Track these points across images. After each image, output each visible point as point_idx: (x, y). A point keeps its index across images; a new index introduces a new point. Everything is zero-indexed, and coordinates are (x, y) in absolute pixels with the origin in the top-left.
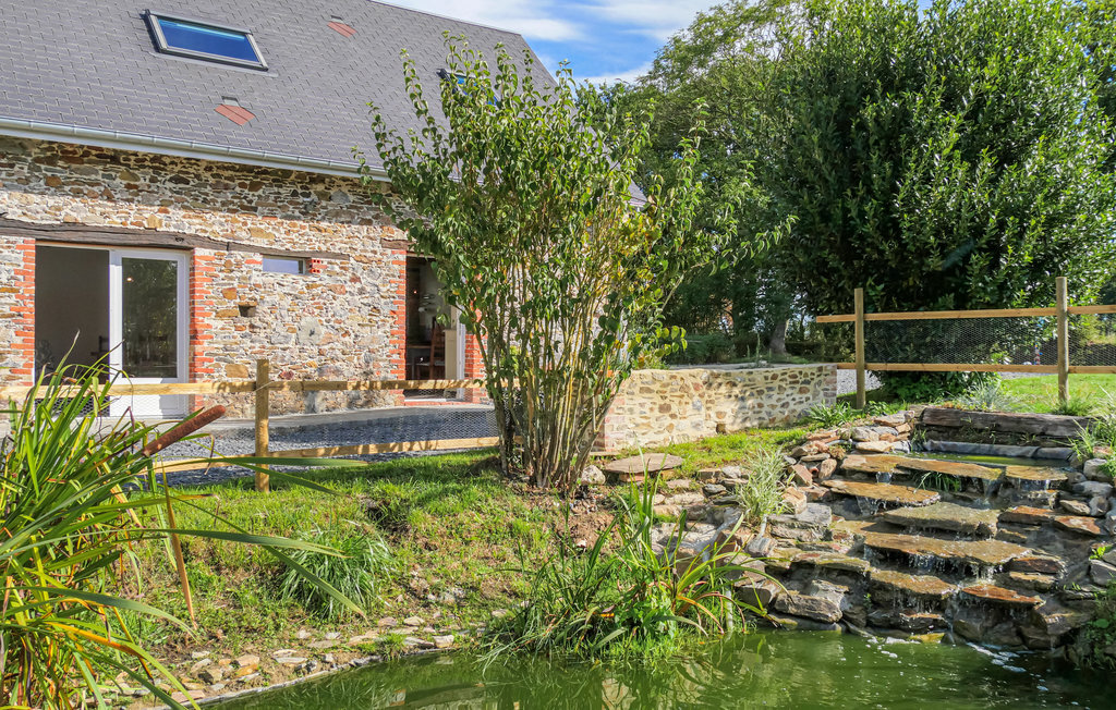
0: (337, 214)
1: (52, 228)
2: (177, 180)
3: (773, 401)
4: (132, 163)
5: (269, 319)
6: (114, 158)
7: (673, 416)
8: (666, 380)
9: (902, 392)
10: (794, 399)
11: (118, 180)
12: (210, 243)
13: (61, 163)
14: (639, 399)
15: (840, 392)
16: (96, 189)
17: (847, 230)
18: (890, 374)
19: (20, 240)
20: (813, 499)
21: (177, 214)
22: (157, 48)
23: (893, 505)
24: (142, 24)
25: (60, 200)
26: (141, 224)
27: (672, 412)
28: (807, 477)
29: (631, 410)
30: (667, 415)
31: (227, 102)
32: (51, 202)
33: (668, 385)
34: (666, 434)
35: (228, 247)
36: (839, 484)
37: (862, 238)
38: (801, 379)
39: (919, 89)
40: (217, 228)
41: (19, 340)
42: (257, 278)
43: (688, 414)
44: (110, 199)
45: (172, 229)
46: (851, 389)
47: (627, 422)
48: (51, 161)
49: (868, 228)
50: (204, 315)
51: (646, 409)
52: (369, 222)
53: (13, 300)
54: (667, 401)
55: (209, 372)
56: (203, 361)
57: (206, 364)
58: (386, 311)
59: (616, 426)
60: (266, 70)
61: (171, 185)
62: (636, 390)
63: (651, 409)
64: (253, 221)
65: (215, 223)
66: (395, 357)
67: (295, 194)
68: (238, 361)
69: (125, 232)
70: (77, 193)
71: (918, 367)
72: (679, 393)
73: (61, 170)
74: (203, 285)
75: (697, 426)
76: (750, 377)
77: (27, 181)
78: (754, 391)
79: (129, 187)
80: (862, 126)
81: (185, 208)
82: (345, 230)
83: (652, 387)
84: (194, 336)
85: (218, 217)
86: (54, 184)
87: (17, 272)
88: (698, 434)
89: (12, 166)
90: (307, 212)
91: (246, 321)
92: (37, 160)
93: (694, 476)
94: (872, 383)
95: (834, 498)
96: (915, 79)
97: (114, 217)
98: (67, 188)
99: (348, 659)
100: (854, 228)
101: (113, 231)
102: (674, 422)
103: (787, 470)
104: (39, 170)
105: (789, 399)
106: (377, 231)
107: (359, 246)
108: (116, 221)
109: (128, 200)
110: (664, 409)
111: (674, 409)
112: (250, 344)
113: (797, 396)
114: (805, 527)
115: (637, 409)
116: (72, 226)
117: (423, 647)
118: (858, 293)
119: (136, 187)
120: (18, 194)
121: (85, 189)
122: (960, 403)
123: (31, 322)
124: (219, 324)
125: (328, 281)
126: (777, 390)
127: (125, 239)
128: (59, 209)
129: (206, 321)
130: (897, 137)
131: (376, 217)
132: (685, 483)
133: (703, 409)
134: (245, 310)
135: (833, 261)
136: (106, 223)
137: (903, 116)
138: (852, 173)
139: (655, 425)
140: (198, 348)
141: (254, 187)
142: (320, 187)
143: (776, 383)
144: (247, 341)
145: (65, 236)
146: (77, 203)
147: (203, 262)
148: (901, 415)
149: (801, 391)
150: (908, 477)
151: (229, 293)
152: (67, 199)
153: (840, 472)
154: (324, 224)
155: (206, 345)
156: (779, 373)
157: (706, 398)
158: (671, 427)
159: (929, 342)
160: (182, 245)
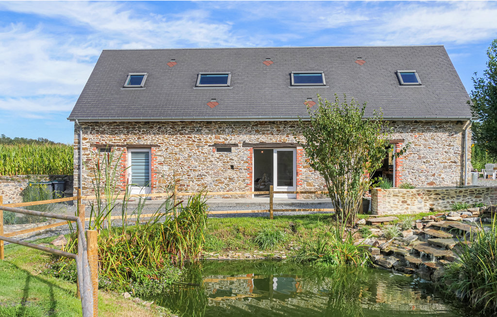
1: (257, 144)
2: (291, 127)
4: (278, 123)
6: (273, 123)
7: (408, 205)
8: (405, 192)
10: (472, 200)
11: (275, 129)
12: (301, 145)
13: (259, 126)
14: (392, 198)
16: (268, 132)
19: (249, 148)
20: (415, 233)
21: (291, 137)
22: (291, 85)
25: (259, 136)
26: (281, 141)
27: (408, 203)
29: (389, 202)
30: (405, 204)
31: (308, 100)
32: (257, 137)
33: (406, 194)
34: (405, 210)
40: (303, 140)
41: (248, 176)
43: (415, 204)
44: (272, 134)
45: (290, 142)
47: (387, 206)
48: (256, 125)
50: (299, 167)
51: (396, 202)
53: (247, 165)
54: (405, 199)
55: (301, 185)
56: (299, 181)
57: (300, 182)
59: (382, 207)
60: (325, 85)
61: (290, 128)
62: (392, 195)
63: (398, 202)
68: (310, 181)
70: (263, 134)
72: (411, 197)
73: (259, 128)
74: (299, 158)
75: (420, 208)
76: (447, 191)
77: (251, 132)
78: (449, 197)
79: (277, 130)
81: (294, 135)
83: (398, 195)
84: (297, 174)
86: (257, 132)
87: (248, 157)
88: (421, 211)
89: (247, 128)
91: (312, 169)
92: (253, 126)
95: (422, 234)
97: (273, 140)
98: (261, 133)
99: (259, 257)
101: (273, 144)
102: (409, 207)
104: (254, 128)
105: (469, 200)
108: (274, 141)
109: (277, 134)
110: (404, 202)
111: (409, 202)
112: (314, 176)
115: (392, 202)
116: (262, 143)
117: (278, 257)
119: (280, 130)
120: (248, 135)
121: (266, 132)
123: (251, 171)
124: (304, 170)
126: (462, 196)
127: (277, 145)
128: (259, 139)
129: (300, 169)
133: (423, 203)
136: (271, 142)
139: (400, 208)
140: (298, 177)
144: (313, 175)
145: (260, 146)
146: (264, 136)
147: (299, 151)
149: (476, 197)
151: (307, 160)
152: (261, 136)
155: (300, 176)
156: (463, 190)
157: (424, 198)
158: (407, 208)
160: (293, 146)
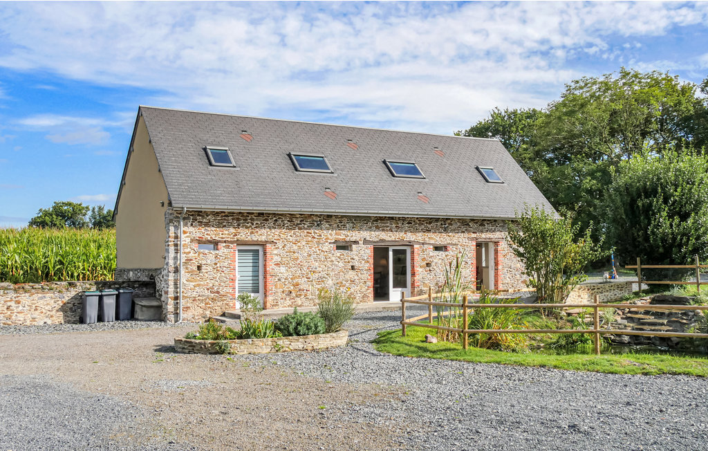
0: (454, 230)
1: (377, 242)
2: (408, 223)
3: (611, 294)
4: (397, 219)
5: (435, 268)
6: (392, 218)
7: (582, 298)
8: (579, 288)
9: (655, 290)
11: (394, 225)
12: (418, 243)
13: (379, 221)
14: (572, 293)
15: (634, 291)
16: (388, 228)
17: (634, 239)
18: (651, 284)
19: (369, 246)
20: (622, 318)
21: (409, 234)
22: (393, 176)
23: (642, 319)
24: (384, 165)
25: (379, 233)
26: (399, 239)
28: (621, 313)
29: (570, 297)
30: (580, 298)
31: (420, 194)
32: (377, 234)
35: (423, 244)
36: (629, 315)
37: (639, 242)
38: (620, 286)
39: (655, 197)
40: (420, 238)
41: (369, 277)
42: (431, 254)
43: (586, 298)
44: (391, 231)
45: (408, 239)
46: (637, 290)
47: (569, 300)
48: (376, 221)
49: (640, 239)
50: (416, 267)
52: (464, 232)
53: (368, 265)
54: (580, 294)
55: (418, 286)
56: (417, 282)
58: (470, 263)
59: (567, 301)
60: (425, 178)
61: (407, 225)
63: (576, 296)
64: (431, 235)
65: (419, 237)
66: (473, 279)
67: (442, 224)
68: (426, 282)
69: (396, 241)
70: (383, 230)
71: (657, 282)
72: (583, 292)
73: (379, 224)
74: (416, 257)
75: (589, 301)
76: (604, 286)
77: (371, 227)
78: (605, 291)
79: (396, 227)
80: (638, 206)
81: (411, 232)
82: (457, 235)
83: (576, 290)
84: (413, 274)
85: (420, 234)
86: (378, 228)
87: (368, 256)
89: (367, 223)
90: (445, 230)
91: (428, 268)
92: (374, 221)
93: (590, 314)
94: (644, 287)
95: (627, 318)
96: (654, 192)
98: (381, 229)
100: (636, 239)
101: (392, 241)
103: (616, 311)
104: (374, 224)
105: (616, 293)
106: (466, 235)
107: (461, 241)
108: (393, 238)
109: (396, 231)
110: (579, 296)
111: (582, 296)
113: (619, 292)
114: (620, 324)
115: (572, 296)
116: (382, 241)
118: (638, 259)
119: (398, 227)
120: (369, 232)
121: (385, 229)
122: (667, 293)
123: (372, 272)
124: (421, 270)
125: (452, 253)
127: (394, 244)
128: (379, 236)
129: (417, 269)
130: (648, 212)
131: (466, 230)
132: (588, 316)
133: (590, 296)
134: (428, 265)
135: (630, 249)
136: (390, 239)
137: (651, 204)
138: (635, 222)
139: (577, 301)
140: (415, 278)
141: (430, 223)
142: (449, 221)
143: (612, 288)
144: (429, 275)
145: (379, 244)
146: (383, 233)
147: (416, 250)
148: (648, 297)
149: (620, 290)
150: (647, 313)
151: (424, 259)
152: (381, 232)
153: (630, 312)
154: (450, 234)
155: (417, 277)
156: (613, 285)
157: (591, 293)
158: (581, 301)
159: (663, 275)
160: (410, 245)
